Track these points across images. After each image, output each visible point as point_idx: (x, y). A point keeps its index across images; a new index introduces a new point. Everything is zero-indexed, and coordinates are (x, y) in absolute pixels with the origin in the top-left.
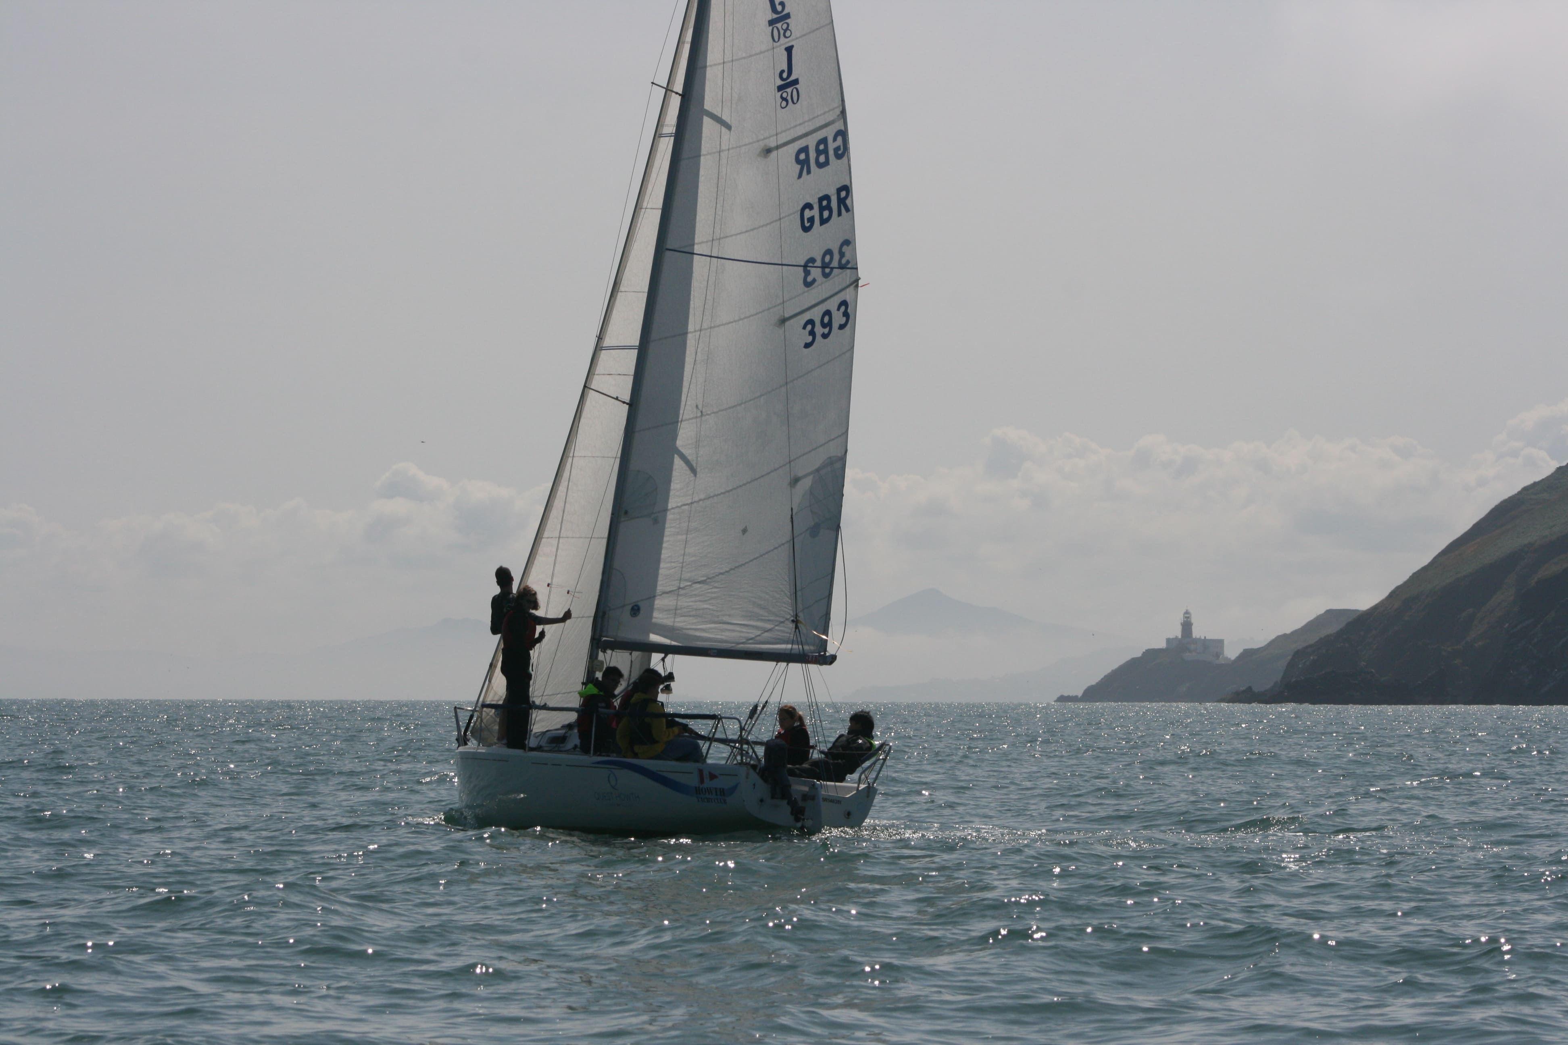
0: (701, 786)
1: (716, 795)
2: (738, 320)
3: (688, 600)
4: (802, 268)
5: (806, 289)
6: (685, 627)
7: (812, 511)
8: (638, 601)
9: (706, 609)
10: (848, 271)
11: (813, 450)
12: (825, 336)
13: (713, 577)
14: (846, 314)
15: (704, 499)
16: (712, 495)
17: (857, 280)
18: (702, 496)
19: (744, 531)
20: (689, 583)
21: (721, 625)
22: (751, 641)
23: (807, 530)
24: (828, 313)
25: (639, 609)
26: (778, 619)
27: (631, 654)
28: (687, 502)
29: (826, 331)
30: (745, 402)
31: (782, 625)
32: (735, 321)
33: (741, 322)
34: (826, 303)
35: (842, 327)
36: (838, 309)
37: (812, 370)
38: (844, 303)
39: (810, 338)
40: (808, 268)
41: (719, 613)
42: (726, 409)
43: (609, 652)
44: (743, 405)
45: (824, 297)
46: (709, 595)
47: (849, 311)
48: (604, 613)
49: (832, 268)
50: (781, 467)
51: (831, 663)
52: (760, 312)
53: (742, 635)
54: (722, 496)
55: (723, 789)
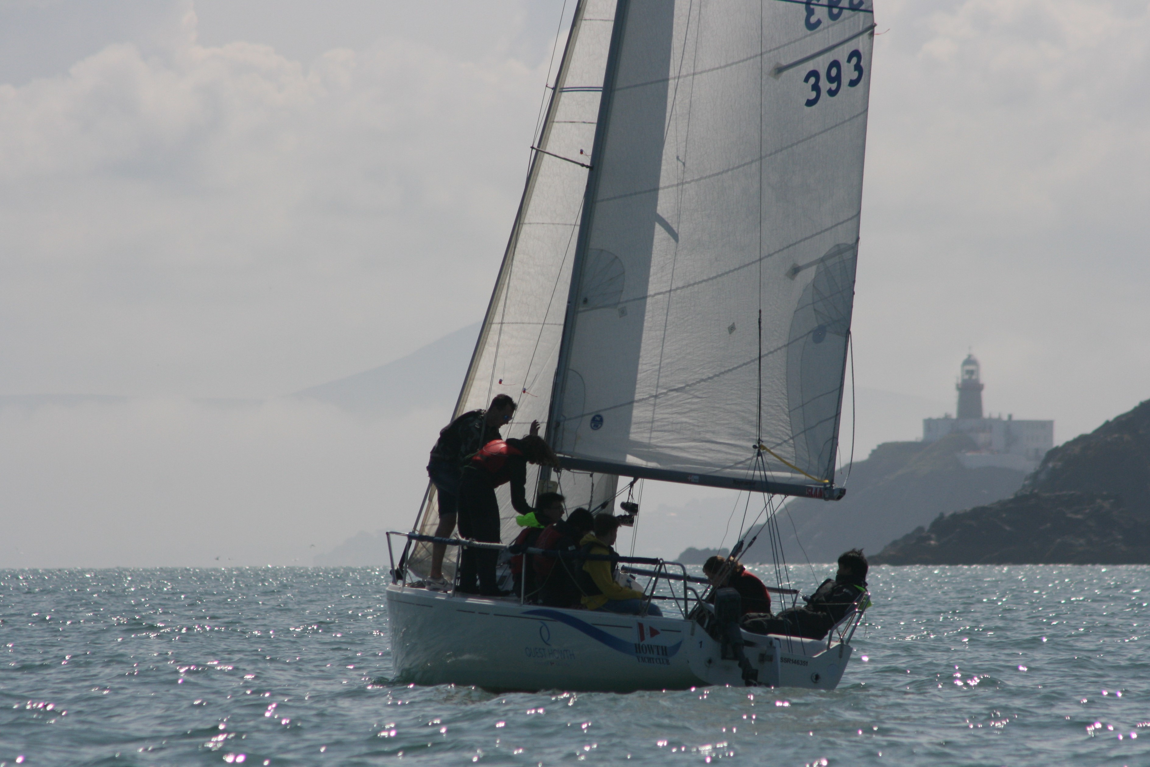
0: (641, 644)
1: (658, 654)
2: (725, 66)
3: (662, 412)
4: (804, 5)
5: (809, 32)
6: (659, 444)
7: (815, 310)
8: (600, 411)
9: (686, 423)
10: (862, 14)
11: (817, 234)
12: (832, 93)
13: (694, 384)
14: (858, 68)
15: (683, 287)
16: (692, 282)
17: (873, 26)
18: (680, 284)
19: (732, 329)
20: (665, 391)
21: (704, 443)
22: (740, 466)
23: (810, 332)
24: (835, 64)
25: (601, 420)
26: (774, 440)
27: (591, 476)
28: (661, 291)
29: (834, 86)
30: (733, 169)
31: (778, 447)
32: (721, 67)
33: (728, 68)
34: (833, 51)
35: (853, 83)
36: (849, 60)
37: (816, 135)
38: (856, 54)
39: (813, 95)
40: (812, 6)
41: (702, 429)
42: (710, 176)
43: (564, 472)
44: (730, 173)
45: (832, 43)
46: (688, 406)
47: (862, 64)
48: (558, 424)
49: (841, 9)
50: (776, 252)
51: (839, 498)
52: (750, 58)
53: (729, 456)
54: (704, 284)
55: (666, 647)
